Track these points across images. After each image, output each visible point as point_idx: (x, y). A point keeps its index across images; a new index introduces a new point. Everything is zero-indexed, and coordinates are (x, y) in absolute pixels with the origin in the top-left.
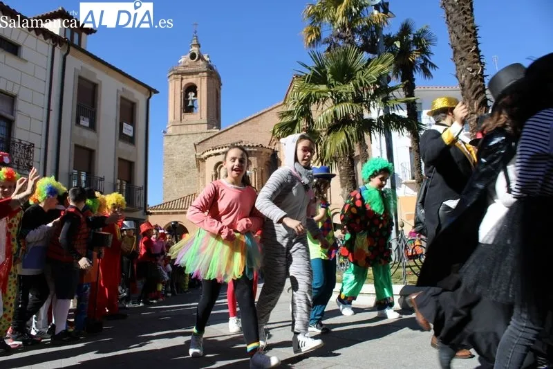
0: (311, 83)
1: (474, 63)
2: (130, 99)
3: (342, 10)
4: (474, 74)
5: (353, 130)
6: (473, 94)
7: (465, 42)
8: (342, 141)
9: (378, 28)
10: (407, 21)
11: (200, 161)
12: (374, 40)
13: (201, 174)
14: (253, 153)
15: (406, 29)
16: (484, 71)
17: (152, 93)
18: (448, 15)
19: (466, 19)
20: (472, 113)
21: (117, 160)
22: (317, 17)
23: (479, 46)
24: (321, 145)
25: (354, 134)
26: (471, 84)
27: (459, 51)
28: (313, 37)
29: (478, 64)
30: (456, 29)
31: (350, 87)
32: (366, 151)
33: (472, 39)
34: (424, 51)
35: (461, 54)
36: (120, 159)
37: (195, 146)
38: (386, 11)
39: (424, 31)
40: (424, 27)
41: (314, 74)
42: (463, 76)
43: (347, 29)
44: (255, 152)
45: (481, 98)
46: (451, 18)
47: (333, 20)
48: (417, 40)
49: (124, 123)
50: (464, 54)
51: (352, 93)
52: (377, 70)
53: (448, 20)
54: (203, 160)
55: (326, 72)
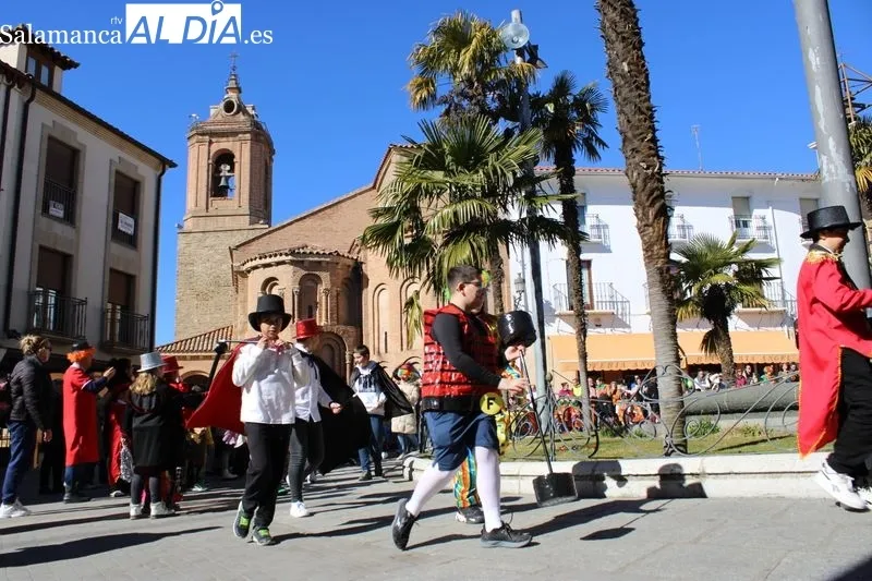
0: (421, 168)
1: (649, 156)
2: (132, 175)
3: (468, 55)
4: (650, 171)
5: (483, 241)
6: (648, 199)
7: (637, 128)
8: (465, 257)
9: (521, 84)
10: (566, 72)
11: (240, 275)
12: (515, 100)
13: (241, 296)
14: (324, 264)
15: (562, 86)
16: (663, 168)
17: (167, 167)
18: (616, 89)
19: (640, 96)
20: (645, 226)
21: (108, 271)
22: (430, 63)
23: (657, 134)
25: (483, 246)
26: (645, 185)
27: (630, 140)
28: (424, 93)
29: (655, 159)
30: (626, 109)
31: (480, 177)
33: (647, 124)
34: (588, 120)
35: (632, 142)
36: (112, 270)
37: (231, 251)
38: (534, 59)
39: (590, 91)
40: (590, 85)
41: (427, 154)
43: (476, 84)
44: (328, 262)
45: (658, 205)
46: (620, 93)
47: (456, 68)
48: (579, 103)
49: (121, 214)
50: (636, 143)
51: (483, 187)
52: (519, 152)
53: (615, 96)
54: (244, 274)
55: (443, 152)
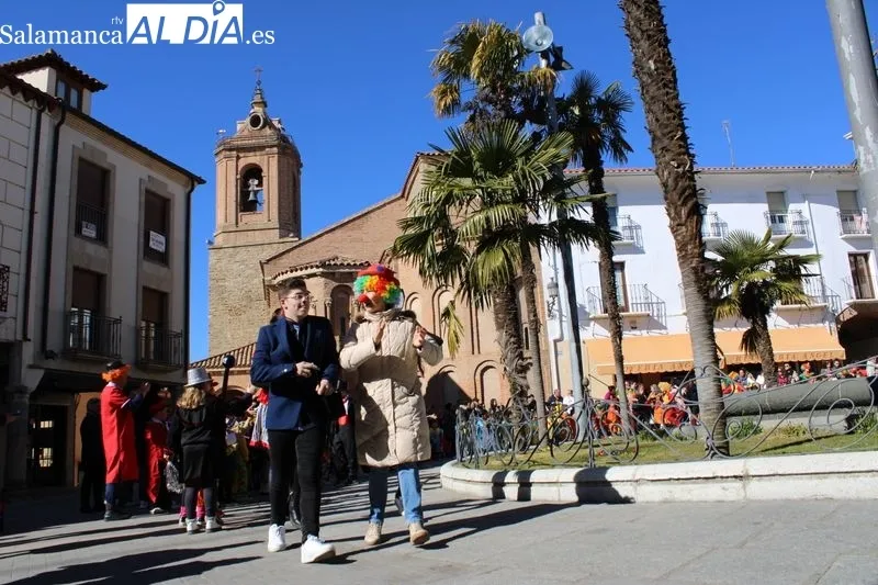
0: (450, 176)
1: (679, 154)
2: (161, 192)
5: (516, 246)
6: (680, 198)
7: (667, 126)
8: (498, 263)
11: (272, 289)
16: (695, 166)
17: (196, 183)
18: (643, 88)
20: (678, 225)
21: (141, 289)
23: (687, 131)
24: (464, 265)
25: (516, 251)
26: (677, 185)
27: (660, 138)
28: (449, 99)
29: (686, 157)
30: (654, 108)
31: (509, 181)
32: (531, 272)
33: (676, 121)
35: (662, 142)
36: (145, 288)
37: (262, 265)
38: (558, 61)
39: (616, 92)
40: (616, 86)
41: (455, 162)
42: (666, 173)
45: (690, 204)
46: (647, 91)
49: (152, 232)
51: (513, 190)
52: (548, 156)
53: (643, 94)
55: (471, 159)
